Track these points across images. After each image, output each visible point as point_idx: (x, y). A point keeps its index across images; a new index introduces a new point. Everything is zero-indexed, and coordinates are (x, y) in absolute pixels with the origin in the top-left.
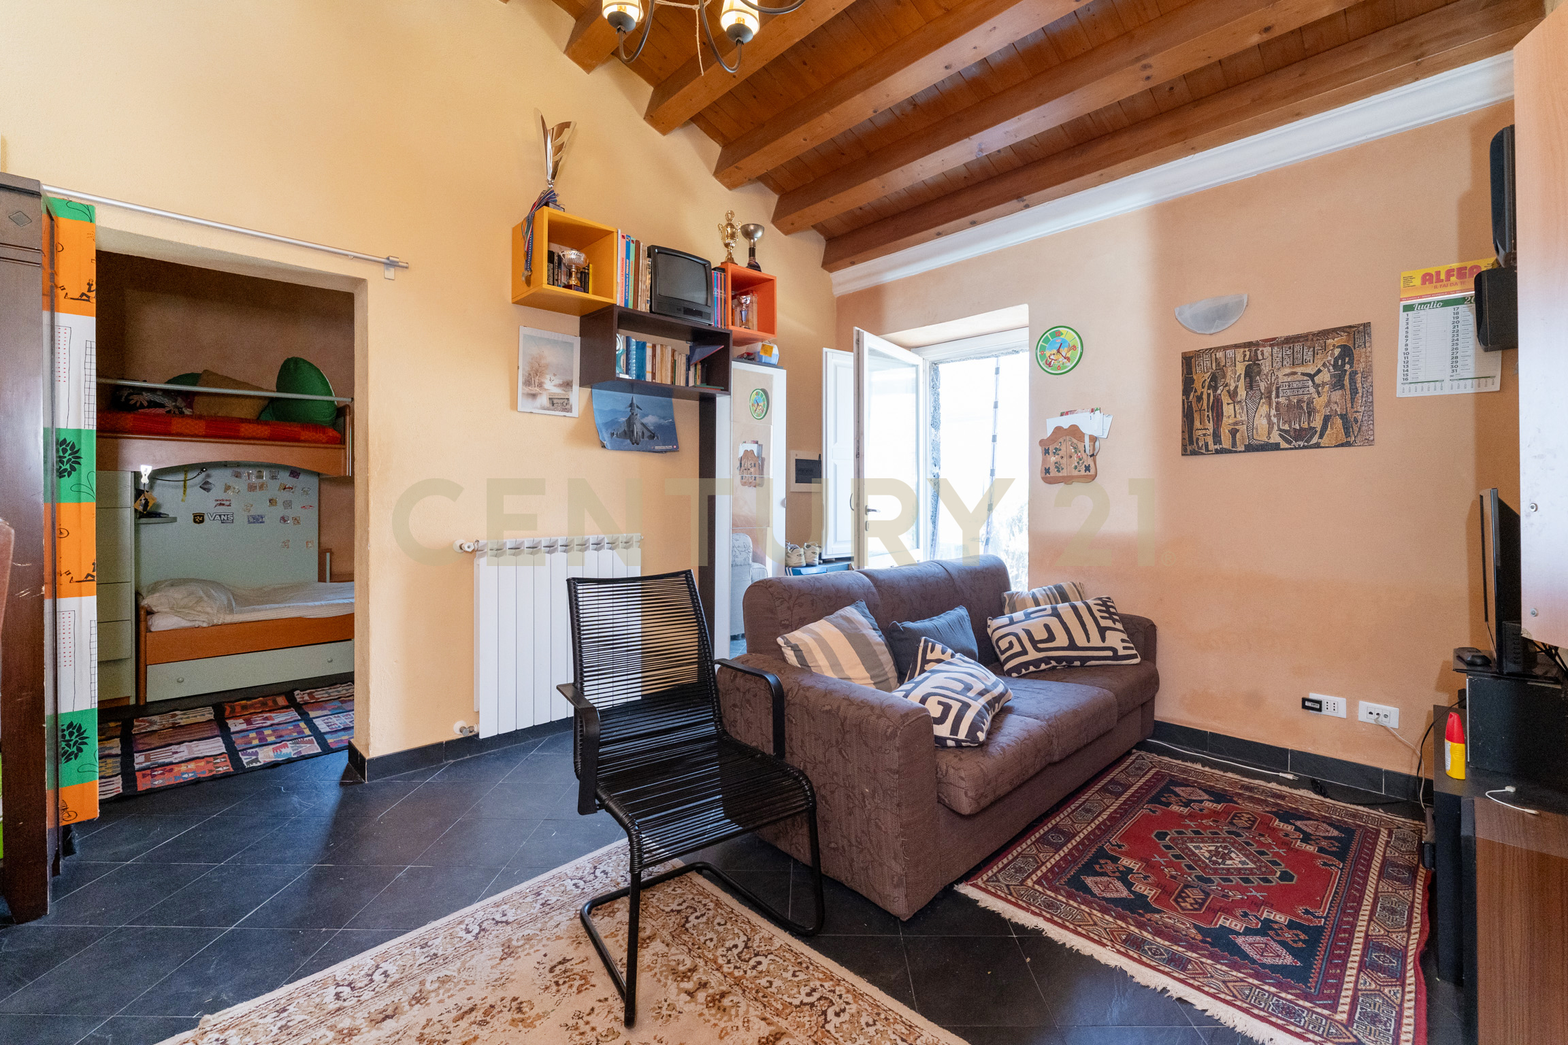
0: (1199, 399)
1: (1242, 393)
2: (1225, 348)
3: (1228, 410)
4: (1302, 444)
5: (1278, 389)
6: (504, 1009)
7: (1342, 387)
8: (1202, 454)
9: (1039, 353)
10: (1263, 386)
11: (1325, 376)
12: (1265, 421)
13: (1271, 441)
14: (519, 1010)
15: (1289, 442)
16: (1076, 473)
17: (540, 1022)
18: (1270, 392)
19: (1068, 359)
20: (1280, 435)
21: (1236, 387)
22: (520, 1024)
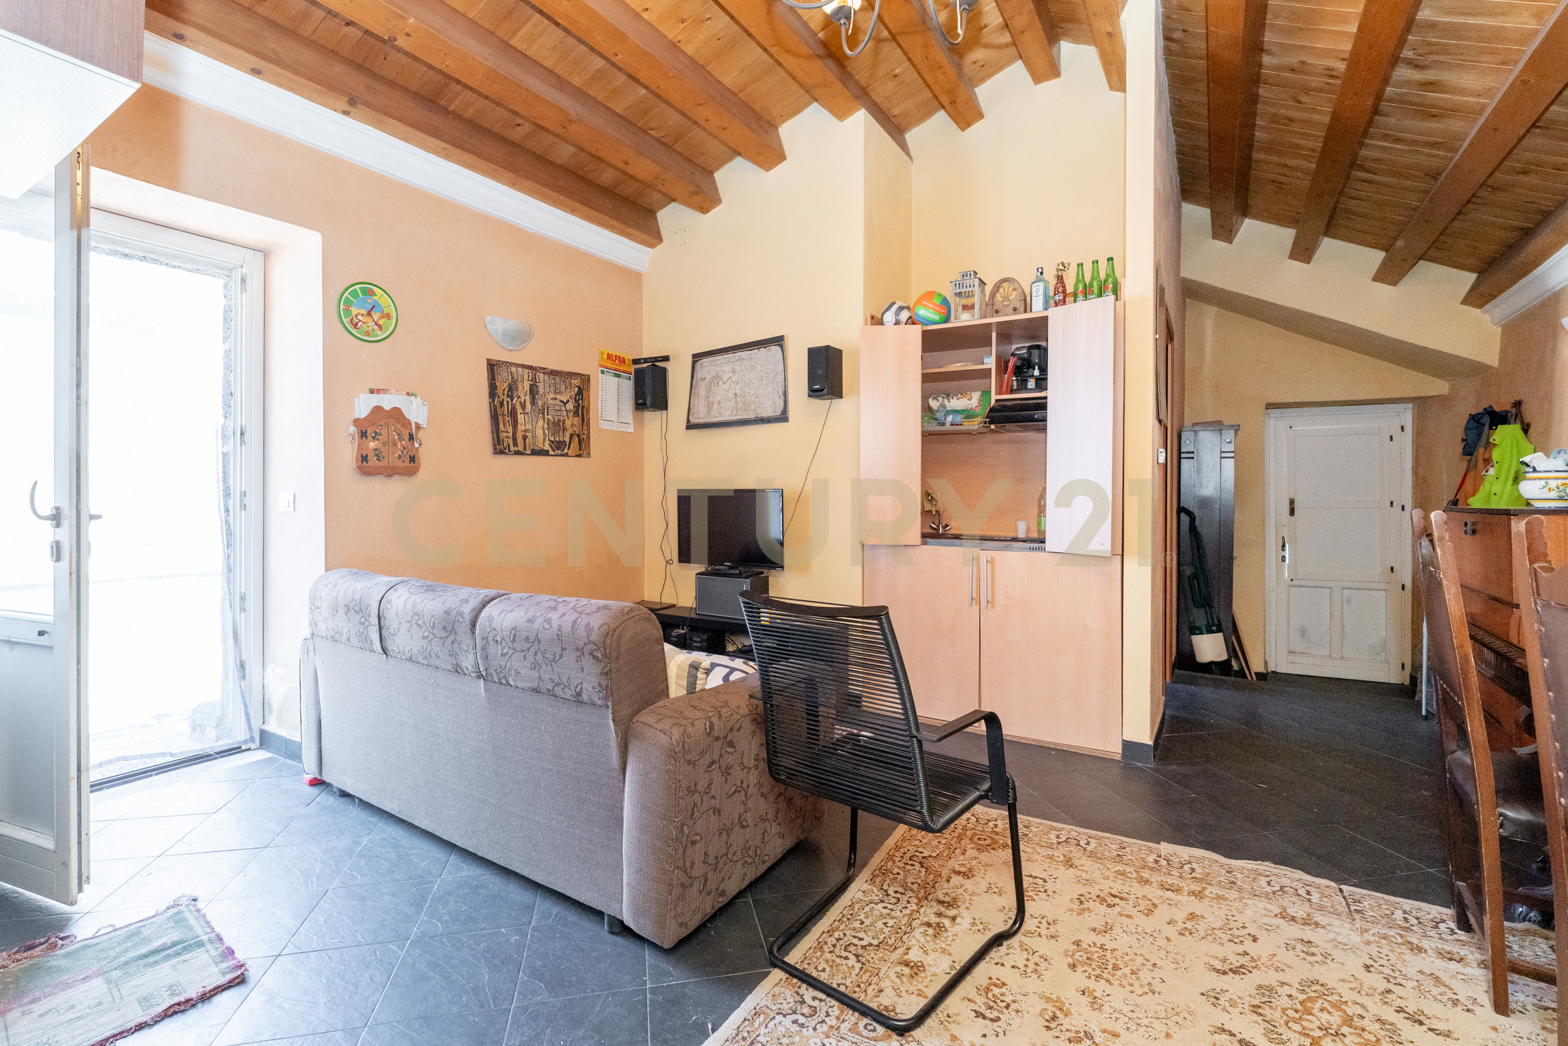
0: (502, 404)
1: (528, 406)
2: (517, 365)
3: (521, 418)
4: (559, 452)
5: (548, 408)
6: (1064, 1029)
7: (578, 416)
8: (506, 454)
9: (342, 307)
10: (540, 403)
11: (570, 406)
12: (541, 432)
13: (545, 448)
14: (1054, 1018)
15: (554, 451)
16: (399, 463)
17: (1051, 996)
18: (544, 410)
19: (380, 327)
20: (550, 444)
21: (525, 400)
22: (1065, 1009)
